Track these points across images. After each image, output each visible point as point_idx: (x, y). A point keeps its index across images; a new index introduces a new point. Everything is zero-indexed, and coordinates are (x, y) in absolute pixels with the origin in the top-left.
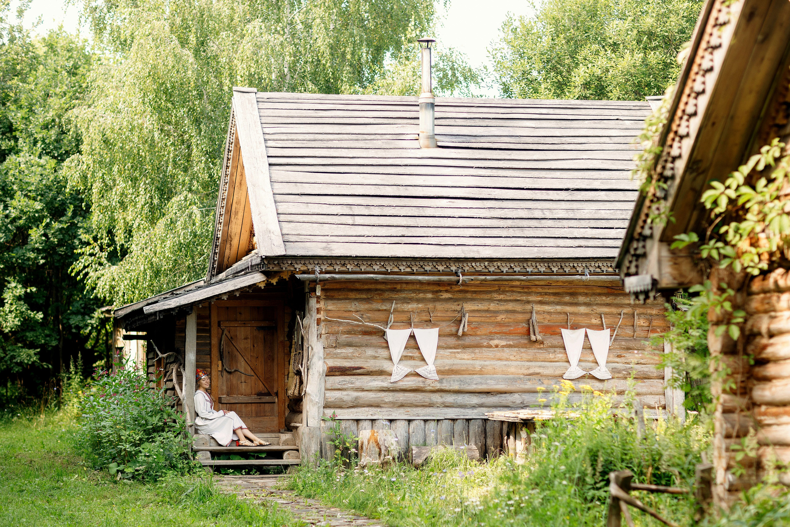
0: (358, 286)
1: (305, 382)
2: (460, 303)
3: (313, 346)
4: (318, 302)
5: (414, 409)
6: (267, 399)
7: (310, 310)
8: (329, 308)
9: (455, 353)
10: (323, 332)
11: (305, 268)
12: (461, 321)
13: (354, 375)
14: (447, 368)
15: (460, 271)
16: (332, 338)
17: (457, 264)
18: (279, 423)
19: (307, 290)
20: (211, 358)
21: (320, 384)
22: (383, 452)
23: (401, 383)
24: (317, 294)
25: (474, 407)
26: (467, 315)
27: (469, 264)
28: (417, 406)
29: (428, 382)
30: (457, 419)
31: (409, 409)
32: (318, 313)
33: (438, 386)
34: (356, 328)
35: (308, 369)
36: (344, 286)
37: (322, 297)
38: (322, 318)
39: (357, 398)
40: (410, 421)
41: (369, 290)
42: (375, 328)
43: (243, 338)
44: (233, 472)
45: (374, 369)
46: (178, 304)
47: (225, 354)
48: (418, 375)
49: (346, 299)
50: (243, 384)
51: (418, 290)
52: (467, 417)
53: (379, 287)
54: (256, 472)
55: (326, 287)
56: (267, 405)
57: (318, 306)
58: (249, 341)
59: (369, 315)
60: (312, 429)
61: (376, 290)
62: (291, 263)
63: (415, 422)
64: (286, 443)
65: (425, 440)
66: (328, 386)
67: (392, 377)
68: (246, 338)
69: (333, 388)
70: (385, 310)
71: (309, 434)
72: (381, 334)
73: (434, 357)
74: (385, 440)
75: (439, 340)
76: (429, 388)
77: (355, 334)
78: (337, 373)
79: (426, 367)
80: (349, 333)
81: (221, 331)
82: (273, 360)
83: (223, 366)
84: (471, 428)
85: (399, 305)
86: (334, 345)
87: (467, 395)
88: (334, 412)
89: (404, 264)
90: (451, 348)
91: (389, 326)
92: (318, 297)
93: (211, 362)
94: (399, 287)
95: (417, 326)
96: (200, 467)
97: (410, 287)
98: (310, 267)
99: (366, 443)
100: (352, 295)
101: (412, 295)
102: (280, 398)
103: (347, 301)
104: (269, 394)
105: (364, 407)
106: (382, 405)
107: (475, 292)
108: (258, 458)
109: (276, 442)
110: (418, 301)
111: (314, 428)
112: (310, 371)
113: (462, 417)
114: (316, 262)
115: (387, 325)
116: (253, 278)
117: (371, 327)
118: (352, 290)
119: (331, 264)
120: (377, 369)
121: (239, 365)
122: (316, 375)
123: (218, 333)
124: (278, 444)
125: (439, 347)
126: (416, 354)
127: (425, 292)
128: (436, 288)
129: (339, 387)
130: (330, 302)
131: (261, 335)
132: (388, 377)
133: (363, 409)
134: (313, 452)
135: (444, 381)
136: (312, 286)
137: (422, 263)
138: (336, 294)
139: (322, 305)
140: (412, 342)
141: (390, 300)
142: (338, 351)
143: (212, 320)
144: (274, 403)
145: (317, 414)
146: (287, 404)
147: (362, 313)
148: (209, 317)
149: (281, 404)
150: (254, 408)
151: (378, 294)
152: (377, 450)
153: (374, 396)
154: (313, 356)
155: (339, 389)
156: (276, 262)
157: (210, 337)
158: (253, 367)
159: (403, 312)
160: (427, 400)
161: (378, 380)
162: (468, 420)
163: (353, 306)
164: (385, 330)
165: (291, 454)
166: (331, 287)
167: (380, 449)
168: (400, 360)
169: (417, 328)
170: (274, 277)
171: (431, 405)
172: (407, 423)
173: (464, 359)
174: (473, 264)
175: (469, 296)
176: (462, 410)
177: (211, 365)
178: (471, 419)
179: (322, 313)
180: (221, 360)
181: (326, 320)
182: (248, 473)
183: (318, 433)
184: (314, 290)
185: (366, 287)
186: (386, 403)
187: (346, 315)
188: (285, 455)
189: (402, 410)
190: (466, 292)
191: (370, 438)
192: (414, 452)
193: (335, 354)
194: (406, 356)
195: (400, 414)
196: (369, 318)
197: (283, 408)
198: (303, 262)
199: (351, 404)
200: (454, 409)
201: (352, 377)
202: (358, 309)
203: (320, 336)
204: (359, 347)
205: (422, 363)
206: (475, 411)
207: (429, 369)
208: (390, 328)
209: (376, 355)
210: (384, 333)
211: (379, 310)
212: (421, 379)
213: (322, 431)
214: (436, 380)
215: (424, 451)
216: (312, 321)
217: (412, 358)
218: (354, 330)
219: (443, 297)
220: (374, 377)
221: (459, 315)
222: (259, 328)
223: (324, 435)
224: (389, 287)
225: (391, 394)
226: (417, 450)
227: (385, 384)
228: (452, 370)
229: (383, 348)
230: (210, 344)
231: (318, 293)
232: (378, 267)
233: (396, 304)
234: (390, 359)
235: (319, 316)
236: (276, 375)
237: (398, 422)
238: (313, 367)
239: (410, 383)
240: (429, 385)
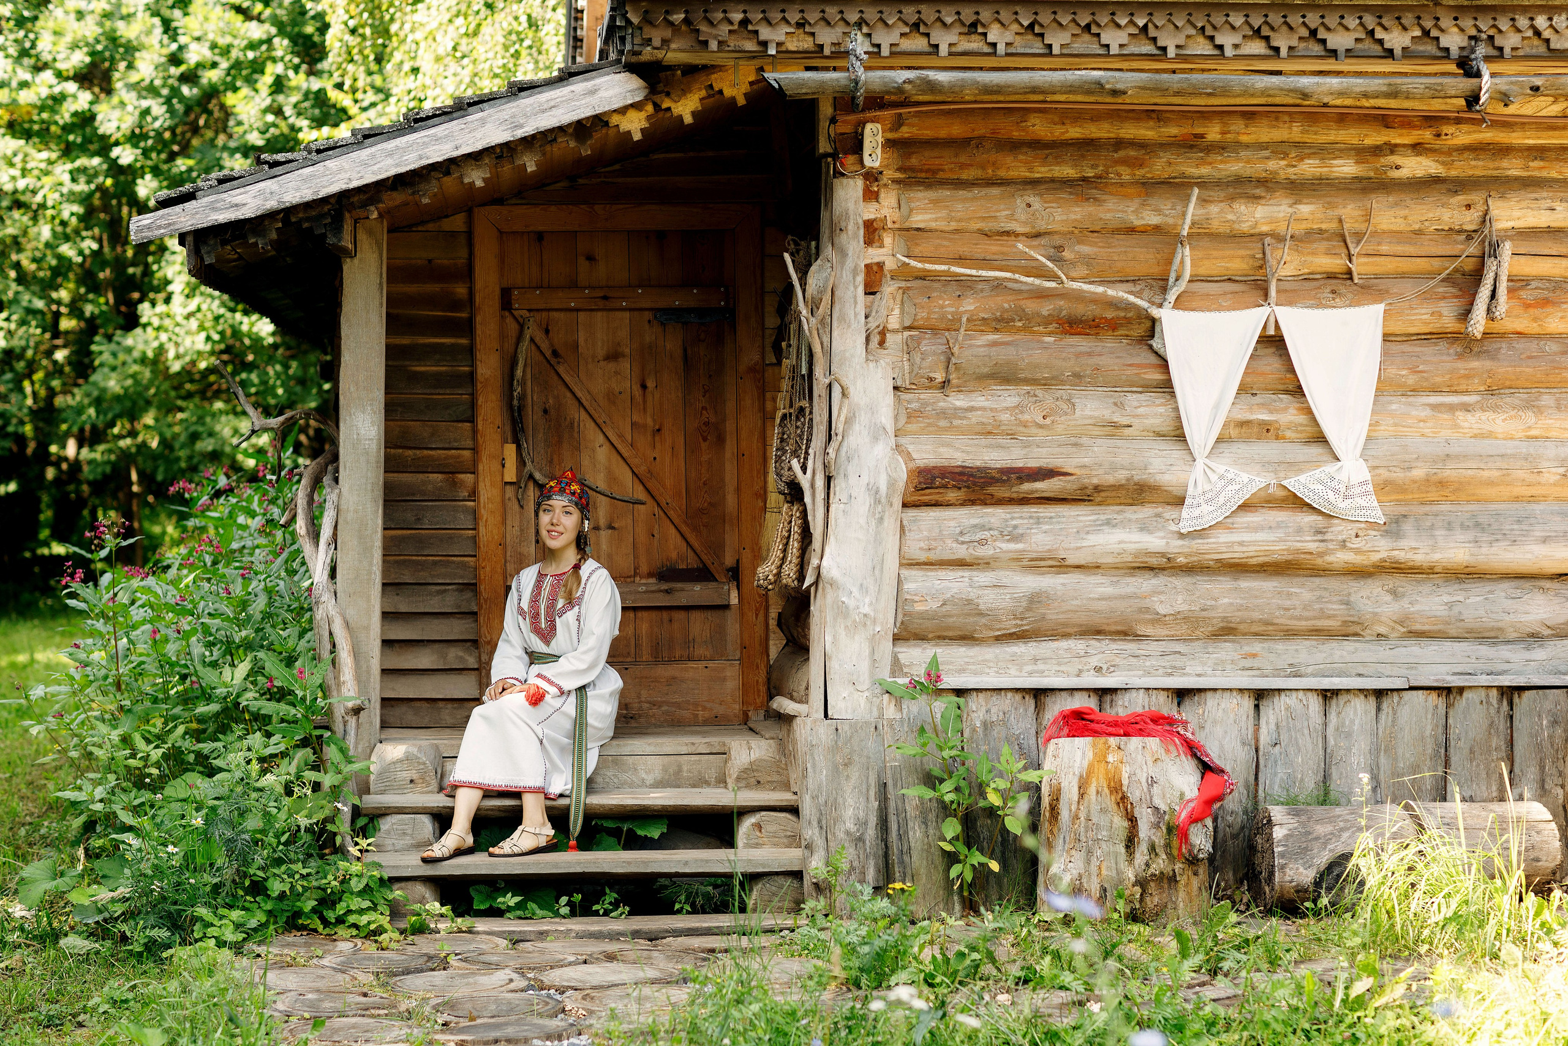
0: (1039, 128)
1: (817, 530)
2: (1477, 197)
3: (845, 381)
4: (871, 196)
5: (1280, 646)
6: (696, 593)
7: (836, 229)
8: (919, 219)
9: (1452, 408)
10: (894, 323)
11: (807, 44)
12: (1477, 276)
13: (1024, 501)
14: (1418, 473)
15: (1482, 50)
16: (931, 347)
17: (1467, 23)
18: (745, 688)
19: (824, 147)
20: (475, 431)
21: (878, 540)
22: (1145, 831)
23: (1223, 538)
24: (868, 162)
25: (1534, 638)
26: (1507, 249)
27: (1523, 22)
28: (1290, 634)
29: (1341, 530)
30: (1461, 690)
31: (1257, 647)
32: (869, 242)
33: (1382, 549)
34: (1031, 306)
35: (829, 479)
36: (981, 128)
37: (889, 174)
38: (890, 264)
39: (1035, 599)
40: (1260, 695)
41: (1087, 145)
42: (1113, 304)
43: (601, 352)
44: (519, 906)
45: (1110, 479)
46: (272, 204)
47: (532, 417)
48: (1296, 502)
49: (990, 183)
50: (604, 534)
51: (1297, 145)
52: (1506, 681)
53: (1131, 131)
54: (616, 905)
55: (905, 132)
56: (695, 616)
57: (870, 212)
58: (625, 365)
59: (1085, 249)
60: (845, 728)
61: (1119, 144)
62: (744, 23)
63: (1283, 700)
64: (751, 777)
65: (1326, 778)
66: (916, 549)
67: (1185, 512)
68: (613, 356)
69: (933, 556)
70: (1157, 228)
71: (835, 749)
72: (1139, 331)
73: (1362, 429)
74: (1152, 782)
75: (1385, 353)
76: (1341, 558)
77: (1025, 329)
78: (952, 495)
79: (1331, 468)
80: (1000, 323)
81: (512, 327)
82: (721, 440)
83: (521, 462)
84: (1522, 723)
85: (1214, 209)
86: (939, 377)
87: (1506, 585)
88: (934, 660)
89: (1237, 20)
90: (1435, 390)
91: (1172, 296)
92: (871, 177)
93: (475, 450)
94: (1213, 133)
95: (1289, 298)
96: (367, 891)
97: (1264, 133)
98: (827, 37)
99: (1070, 792)
100: (1016, 167)
101: (1273, 165)
102: (745, 588)
103: (995, 191)
104: (703, 574)
105: (1066, 636)
106: (1141, 630)
107: (1540, 152)
108: (634, 842)
109: (711, 775)
110: (1298, 188)
111: (855, 726)
112: (838, 485)
113: (1484, 680)
114: (853, 17)
115: (1164, 290)
116: (593, 92)
117: (1095, 300)
118: (1014, 146)
119: (916, 26)
120: (1121, 476)
121: (586, 462)
122: (862, 504)
123: (502, 336)
124: (722, 781)
125: (1385, 388)
126: (1288, 415)
127: (1324, 151)
128: (1375, 137)
129: (962, 552)
130: (921, 197)
131: (672, 343)
132: (1169, 513)
133: (1064, 644)
134: (850, 826)
135: (1408, 527)
136: (845, 125)
137: (1313, 20)
138: (946, 161)
139: (887, 207)
140: (1271, 364)
141: (1178, 186)
142: (958, 401)
143: (479, 284)
144: (726, 607)
145: (864, 666)
146: (773, 614)
147: (1057, 240)
148: (468, 274)
149: (750, 615)
150: (644, 628)
151: (1124, 162)
152: (1120, 823)
153: (1109, 590)
154: (848, 422)
155: (961, 564)
156: (678, 17)
157: (471, 351)
158: (642, 470)
159: (1234, 237)
160: (1335, 608)
161: (1123, 524)
162: (1510, 693)
163: (1021, 214)
164: (1155, 312)
165: (769, 828)
166: (928, 133)
167: (1132, 820)
168: (1219, 440)
169: (1290, 303)
170: (685, 92)
171: (1349, 631)
172: (1248, 703)
173: (1490, 435)
174: (1541, 22)
175: (1513, 168)
176: (1484, 650)
177: (475, 462)
178: (1521, 689)
179: (888, 240)
180: (517, 442)
181: (903, 273)
182: (582, 910)
183: (871, 744)
184: (857, 147)
185: (1074, 132)
186: (1158, 620)
187: (992, 248)
188: (744, 828)
189: (1227, 650)
190: (1505, 151)
191: (1090, 771)
192: (1278, 833)
193: (943, 414)
194: (1243, 424)
195: (1219, 666)
196: (1088, 260)
197: (759, 630)
198: (794, 17)
199: (1011, 626)
200: (1448, 645)
201: (1017, 511)
202: (1042, 226)
203: (877, 338)
204: (1045, 383)
205: (1315, 450)
206: (1539, 654)
207: (1343, 476)
208: (1178, 305)
209: (1118, 418)
210: (1152, 326)
211: (1131, 230)
212: (1308, 519)
213: (888, 739)
214: (1373, 525)
215: (1321, 829)
216: (846, 275)
217: (1267, 430)
218: (1023, 315)
219: (1404, 173)
220: (1109, 512)
221: (1473, 249)
222: (666, 316)
223: (894, 758)
224: (1174, 130)
225: (1181, 582)
226: (1292, 823)
227: (1155, 542)
228: (1442, 484)
229: (1148, 387)
230: (471, 377)
231: (874, 155)
232: (1121, 37)
233: (1203, 201)
234: (1179, 436)
235: (874, 255)
236: (731, 500)
237: (1211, 700)
238: (851, 469)
239: (1260, 536)
240: (1343, 544)
